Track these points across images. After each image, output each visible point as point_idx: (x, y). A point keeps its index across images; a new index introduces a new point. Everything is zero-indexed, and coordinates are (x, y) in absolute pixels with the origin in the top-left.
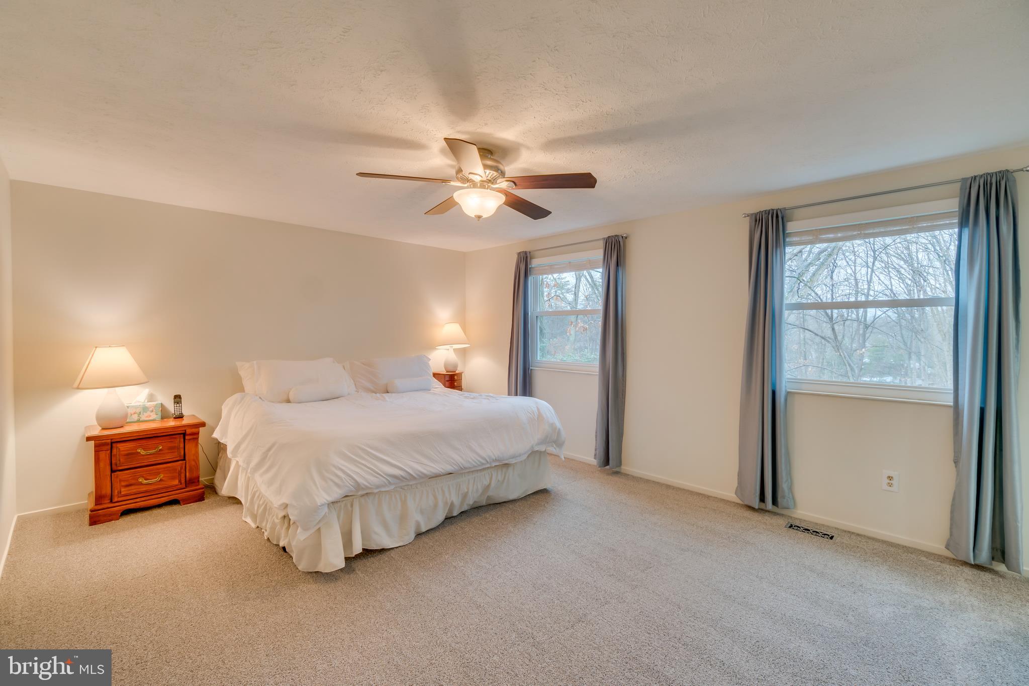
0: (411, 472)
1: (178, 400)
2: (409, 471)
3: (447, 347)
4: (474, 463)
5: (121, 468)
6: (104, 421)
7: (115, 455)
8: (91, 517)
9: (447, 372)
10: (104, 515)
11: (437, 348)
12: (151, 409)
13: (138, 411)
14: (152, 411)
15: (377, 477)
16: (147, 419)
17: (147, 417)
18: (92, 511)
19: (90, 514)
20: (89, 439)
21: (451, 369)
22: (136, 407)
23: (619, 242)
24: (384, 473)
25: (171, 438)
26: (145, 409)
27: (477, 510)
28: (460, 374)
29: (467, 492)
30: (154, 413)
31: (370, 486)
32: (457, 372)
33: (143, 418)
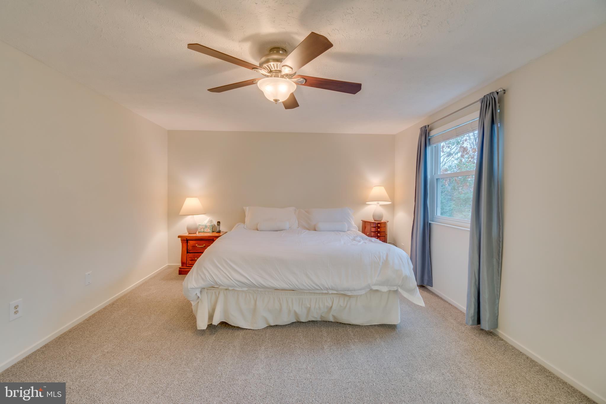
0: (254, 282)
1: (219, 223)
2: (252, 282)
3: (376, 202)
4: (307, 286)
5: (190, 252)
6: (189, 230)
7: (189, 246)
8: (180, 271)
9: (375, 221)
10: (184, 271)
11: (366, 203)
12: (208, 227)
13: (203, 227)
14: (209, 228)
15: (228, 280)
16: (206, 231)
17: (207, 230)
18: (180, 268)
19: (179, 270)
20: (179, 237)
21: (377, 219)
22: (203, 225)
23: (495, 98)
24: (234, 279)
25: (209, 242)
26: (206, 226)
27: (324, 323)
28: (385, 223)
29: (310, 307)
30: (209, 229)
31: (223, 285)
32: (382, 221)
33: (205, 231)
